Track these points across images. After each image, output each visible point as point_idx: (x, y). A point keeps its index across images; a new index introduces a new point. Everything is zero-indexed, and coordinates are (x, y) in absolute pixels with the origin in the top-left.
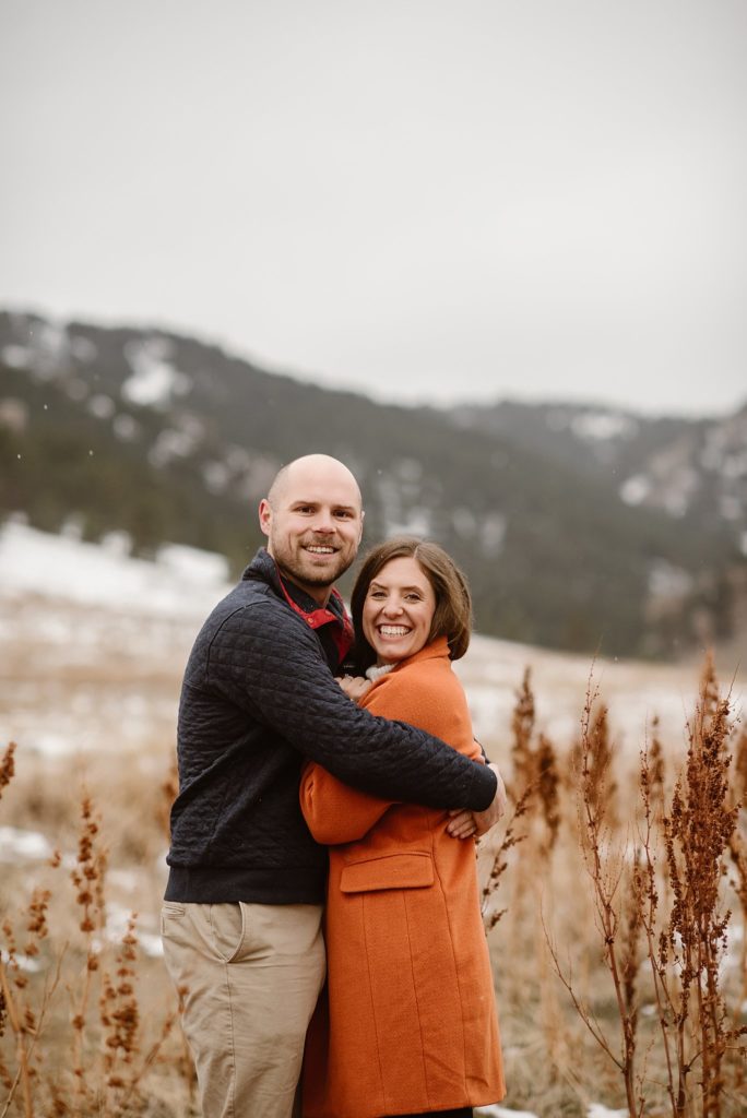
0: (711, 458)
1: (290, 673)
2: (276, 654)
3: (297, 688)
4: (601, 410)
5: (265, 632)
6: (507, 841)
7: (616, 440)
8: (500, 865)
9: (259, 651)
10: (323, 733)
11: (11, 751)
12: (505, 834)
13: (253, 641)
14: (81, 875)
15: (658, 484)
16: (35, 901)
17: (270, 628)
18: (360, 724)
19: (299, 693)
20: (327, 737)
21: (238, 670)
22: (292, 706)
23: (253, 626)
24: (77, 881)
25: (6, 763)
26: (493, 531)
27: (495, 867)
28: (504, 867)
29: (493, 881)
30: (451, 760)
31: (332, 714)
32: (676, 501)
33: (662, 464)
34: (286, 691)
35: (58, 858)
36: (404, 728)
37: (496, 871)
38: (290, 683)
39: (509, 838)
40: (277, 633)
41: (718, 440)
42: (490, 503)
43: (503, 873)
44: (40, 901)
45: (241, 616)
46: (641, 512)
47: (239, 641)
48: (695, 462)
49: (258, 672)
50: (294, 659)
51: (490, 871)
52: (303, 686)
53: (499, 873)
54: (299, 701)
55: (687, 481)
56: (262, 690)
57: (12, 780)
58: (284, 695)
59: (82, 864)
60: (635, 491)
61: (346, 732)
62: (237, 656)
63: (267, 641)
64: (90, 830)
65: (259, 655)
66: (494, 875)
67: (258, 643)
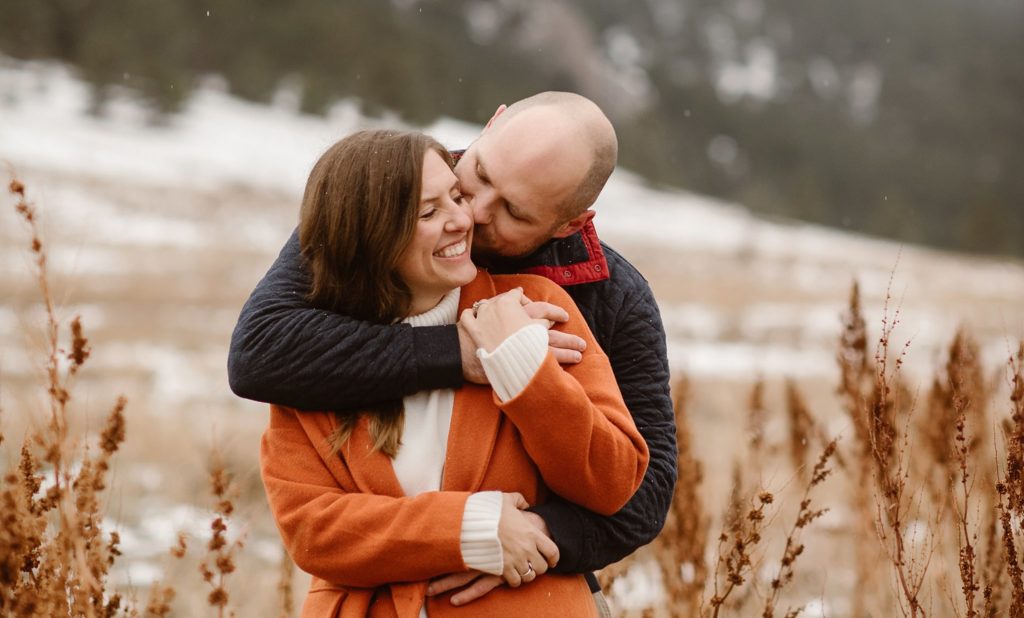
6: (802, 516)
8: (793, 548)
11: (120, 408)
12: (799, 507)
14: (213, 568)
16: (154, 601)
24: (208, 576)
25: (112, 424)
26: (865, 88)
27: (787, 551)
28: (800, 551)
29: (786, 570)
35: (184, 545)
37: (789, 556)
39: (805, 512)
42: (860, 52)
43: (798, 558)
44: (161, 600)
51: (781, 557)
53: (793, 558)
57: (121, 446)
59: (215, 553)
64: (224, 509)
66: (786, 562)
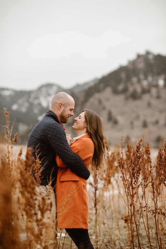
0: (31, 100)
1: (61, 139)
2: (59, 135)
3: (62, 142)
4: (7, 89)
5: (58, 130)
7: (10, 96)
9: (56, 133)
10: (64, 153)
13: (55, 131)
15: (20, 106)
17: (59, 129)
18: (72, 154)
19: (62, 143)
20: (65, 154)
21: (50, 136)
22: (60, 146)
23: (55, 128)
30: (84, 167)
31: (67, 150)
32: (24, 110)
33: (21, 101)
34: (59, 142)
36: (79, 157)
38: (61, 141)
40: (60, 130)
41: (33, 96)
45: (52, 125)
46: (16, 112)
47: (51, 130)
48: (28, 101)
49: (54, 137)
50: (62, 136)
52: (63, 142)
54: (61, 145)
55: (26, 105)
56: (54, 141)
58: (59, 143)
60: (15, 107)
61: (69, 154)
62: (50, 133)
63: (58, 131)
65: (55, 134)
67: (56, 131)
